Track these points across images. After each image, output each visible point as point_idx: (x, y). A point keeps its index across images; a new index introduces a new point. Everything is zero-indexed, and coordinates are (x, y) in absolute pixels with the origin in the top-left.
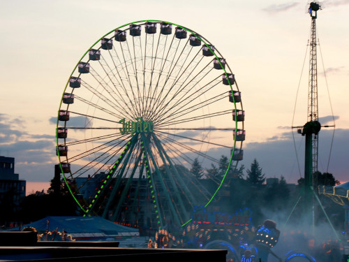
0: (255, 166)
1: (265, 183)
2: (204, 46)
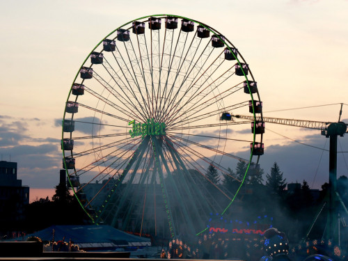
0: (275, 170)
1: (286, 188)
2: (227, 49)
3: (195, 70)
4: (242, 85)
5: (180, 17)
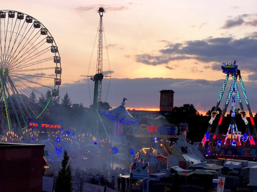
0: (66, 97)
1: (72, 106)
2: (42, 29)
3: (25, 40)
4: (50, 48)
5: (16, 12)
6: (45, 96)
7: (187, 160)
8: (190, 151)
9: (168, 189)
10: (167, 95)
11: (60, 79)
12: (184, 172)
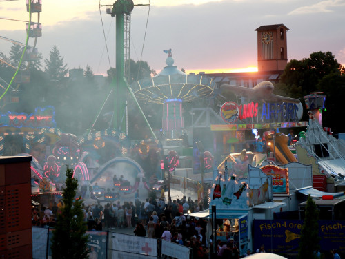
0: (55, 54)
1: (68, 75)
6: (8, 56)
7: (329, 172)
8: (333, 153)
9: (294, 236)
10: (273, 36)
11: (39, 24)
12: (324, 198)
